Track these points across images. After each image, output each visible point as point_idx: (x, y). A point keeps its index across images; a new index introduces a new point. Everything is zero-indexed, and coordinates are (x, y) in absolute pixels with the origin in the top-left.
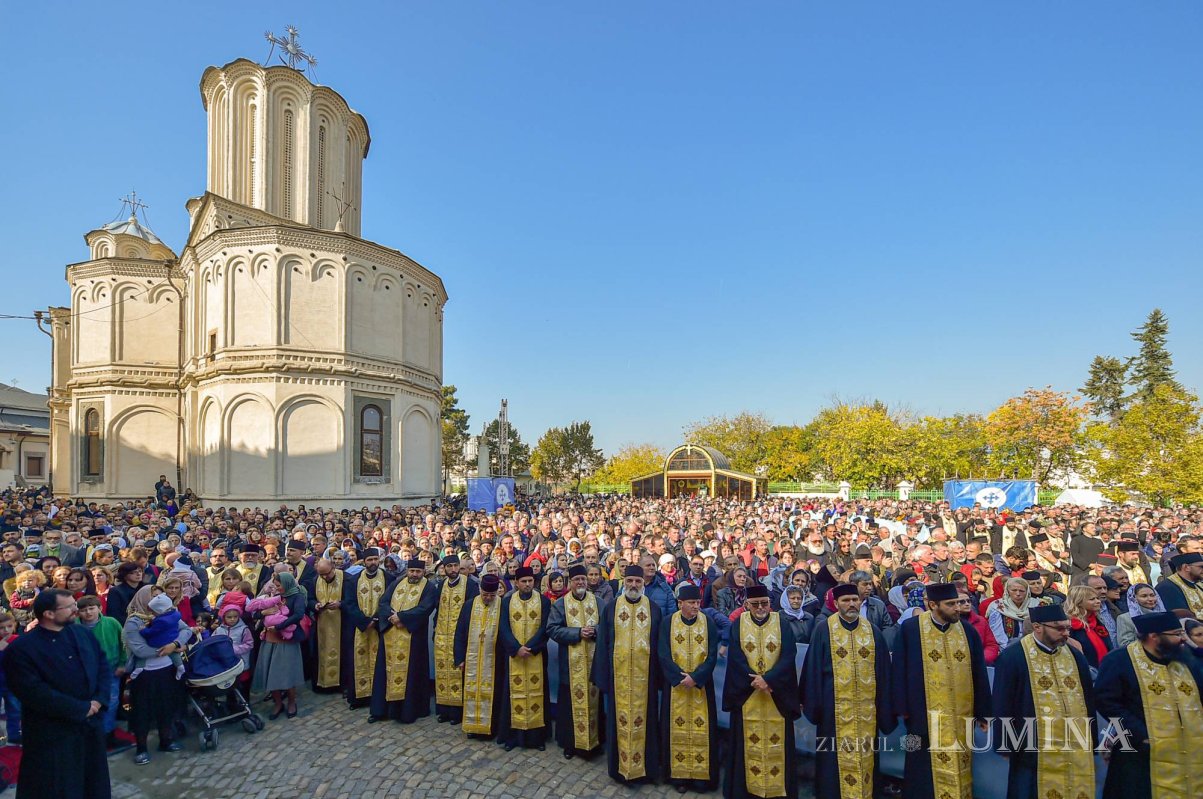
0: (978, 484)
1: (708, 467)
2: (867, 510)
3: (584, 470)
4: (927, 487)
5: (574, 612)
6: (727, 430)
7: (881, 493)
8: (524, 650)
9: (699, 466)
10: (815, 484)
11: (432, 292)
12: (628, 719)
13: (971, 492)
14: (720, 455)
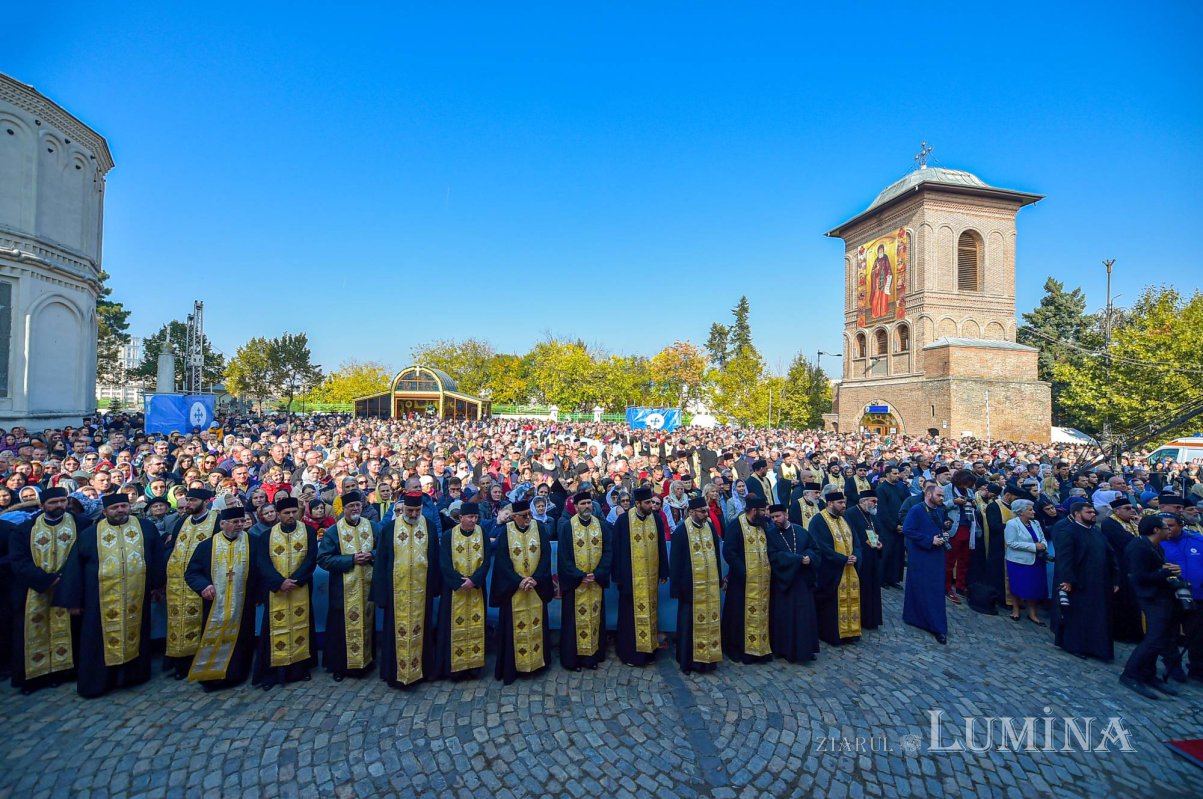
0: (648, 410)
1: (437, 389)
2: (575, 430)
3: (298, 387)
4: (612, 411)
5: (348, 538)
6: (455, 354)
7: (580, 416)
8: (288, 582)
9: (427, 387)
10: (531, 407)
11: (89, 153)
12: (408, 629)
13: (643, 417)
14: (448, 378)
